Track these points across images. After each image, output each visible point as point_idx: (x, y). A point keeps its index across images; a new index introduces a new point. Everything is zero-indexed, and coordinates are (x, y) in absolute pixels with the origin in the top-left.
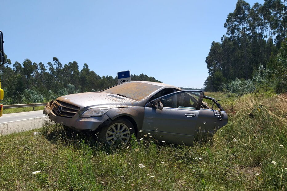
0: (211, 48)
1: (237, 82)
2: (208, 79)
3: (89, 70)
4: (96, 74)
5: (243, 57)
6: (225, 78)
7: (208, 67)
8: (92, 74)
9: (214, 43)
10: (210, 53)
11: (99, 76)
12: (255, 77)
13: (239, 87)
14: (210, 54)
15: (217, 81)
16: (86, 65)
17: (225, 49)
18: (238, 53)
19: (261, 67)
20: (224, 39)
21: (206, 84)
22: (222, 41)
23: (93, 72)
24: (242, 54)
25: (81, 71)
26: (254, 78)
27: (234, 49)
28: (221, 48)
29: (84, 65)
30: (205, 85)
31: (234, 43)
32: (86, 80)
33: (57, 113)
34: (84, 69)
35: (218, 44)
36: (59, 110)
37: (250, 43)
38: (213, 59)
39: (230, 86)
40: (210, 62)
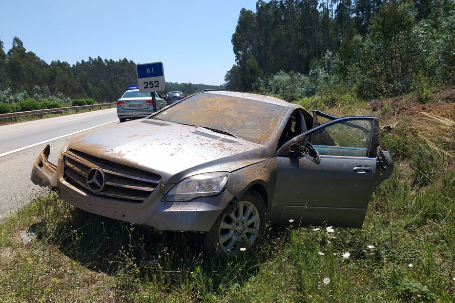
0: (240, 19)
1: (283, 77)
2: (232, 71)
3: (25, 50)
4: (39, 58)
5: (288, 36)
6: (262, 70)
7: (235, 51)
8: (30, 57)
9: (243, 11)
10: (238, 27)
11: (44, 62)
12: (313, 70)
13: (286, 86)
14: (238, 29)
15: (250, 75)
16: (16, 40)
17: (261, 22)
18: (281, 30)
19: (328, 56)
20: (259, 6)
21: (228, 77)
22: (257, 9)
23: (32, 54)
24: (286, 32)
25: (9, 53)
26: (311, 71)
27: (276, 22)
28: (255, 21)
29: (14, 40)
30: (226, 80)
31: (276, 13)
32: (21, 69)
33: (89, 188)
34: (14, 48)
35: (249, 12)
36: (97, 182)
37: (299, 13)
38: (242, 37)
39: (270, 82)
40: (237, 42)
